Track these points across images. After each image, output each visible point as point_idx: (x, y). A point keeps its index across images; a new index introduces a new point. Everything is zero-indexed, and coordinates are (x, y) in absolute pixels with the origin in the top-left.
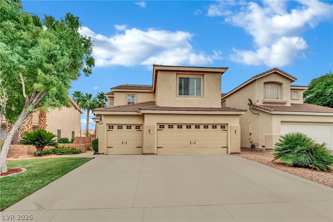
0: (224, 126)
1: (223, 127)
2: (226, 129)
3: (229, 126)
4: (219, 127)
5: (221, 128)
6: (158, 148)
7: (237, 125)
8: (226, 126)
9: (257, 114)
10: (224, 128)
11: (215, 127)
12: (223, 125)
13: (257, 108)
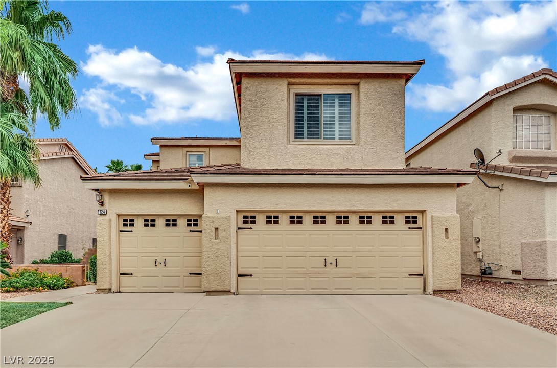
0: (415, 217)
1: (411, 219)
2: (419, 225)
3: (428, 215)
4: (400, 219)
5: (407, 222)
6: (239, 276)
7: (449, 214)
8: (419, 216)
9: (498, 187)
10: (415, 222)
11: (388, 219)
12: (411, 215)
13: (497, 173)
